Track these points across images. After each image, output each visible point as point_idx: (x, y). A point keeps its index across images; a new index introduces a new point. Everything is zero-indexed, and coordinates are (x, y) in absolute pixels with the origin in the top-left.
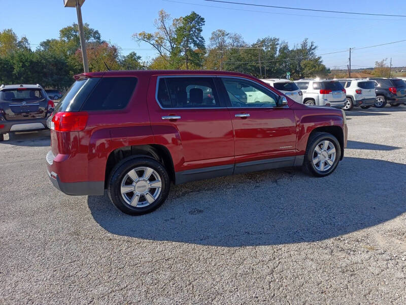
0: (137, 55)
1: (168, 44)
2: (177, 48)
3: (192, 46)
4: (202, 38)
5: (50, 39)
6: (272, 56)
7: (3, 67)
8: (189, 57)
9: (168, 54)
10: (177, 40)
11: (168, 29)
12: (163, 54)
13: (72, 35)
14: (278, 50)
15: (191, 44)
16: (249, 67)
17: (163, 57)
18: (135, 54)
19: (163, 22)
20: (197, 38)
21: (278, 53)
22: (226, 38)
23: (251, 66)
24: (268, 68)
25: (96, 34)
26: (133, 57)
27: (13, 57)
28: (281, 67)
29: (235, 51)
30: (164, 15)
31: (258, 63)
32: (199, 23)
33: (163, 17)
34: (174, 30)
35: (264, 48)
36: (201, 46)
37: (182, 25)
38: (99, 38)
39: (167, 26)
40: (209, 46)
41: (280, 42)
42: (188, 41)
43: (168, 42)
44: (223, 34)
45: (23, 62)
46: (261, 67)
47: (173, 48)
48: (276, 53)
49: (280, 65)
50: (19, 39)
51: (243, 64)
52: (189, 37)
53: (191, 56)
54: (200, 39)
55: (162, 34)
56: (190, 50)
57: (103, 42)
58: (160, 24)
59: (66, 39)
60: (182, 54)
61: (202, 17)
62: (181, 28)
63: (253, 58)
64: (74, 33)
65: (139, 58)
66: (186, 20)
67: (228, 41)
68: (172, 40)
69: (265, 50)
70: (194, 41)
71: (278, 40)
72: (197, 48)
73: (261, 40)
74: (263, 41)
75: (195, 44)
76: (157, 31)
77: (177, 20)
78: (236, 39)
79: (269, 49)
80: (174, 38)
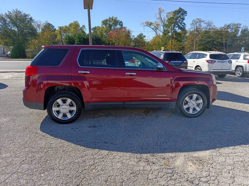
0: (143, 35)
1: (162, 28)
2: (167, 30)
3: (177, 29)
4: (184, 24)
5: (97, 26)
6: (235, 36)
7: (70, 41)
8: (174, 36)
9: (161, 34)
10: (167, 25)
11: (163, 19)
12: (158, 34)
13: (108, 24)
14: (240, 31)
15: (176, 27)
16: (216, 43)
17: (158, 36)
18: (142, 34)
19: (160, 15)
20: (181, 24)
21: (240, 33)
22: (202, 24)
23: (217, 42)
24: (230, 44)
25: (121, 23)
26: (141, 36)
27: (75, 36)
28: (241, 43)
29: (207, 32)
30: (161, 10)
31: (223, 40)
32: (183, 14)
33: (160, 12)
34: (167, 19)
35: (229, 30)
36: (183, 29)
37: (172, 16)
38: (122, 25)
39: (162, 17)
40: (189, 29)
41: (242, 26)
42: (174, 26)
43: (162, 27)
44: (200, 21)
45: (80, 39)
46: (225, 43)
47: (164, 30)
48: (238, 34)
49: (240, 42)
50: (81, 26)
51: (212, 40)
52: (176, 23)
53: (176, 35)
54: (183, 24)
55: (159, 22)
56: (175, 32)
57: (124, 28)
58: (158, 16)
59: (104, 26)
60: (170, 34)
61: (185, 10)
62: (171, 18)
63: (219, 36)
64: (109, 23)
65: (144, 36)
66: (174, 13)
67: (203, 25)
68: (165, 26)
69: (230, 32)
70: (179, 25)
71: (240, 25)
72: (180, 31)
73: (228, 24)
74: (229, 25)
75: (179, 28)
76: (156, 20)
77: (169, 13)
78: (209, 24)
79: (233, 31)
80: (166, 25)
